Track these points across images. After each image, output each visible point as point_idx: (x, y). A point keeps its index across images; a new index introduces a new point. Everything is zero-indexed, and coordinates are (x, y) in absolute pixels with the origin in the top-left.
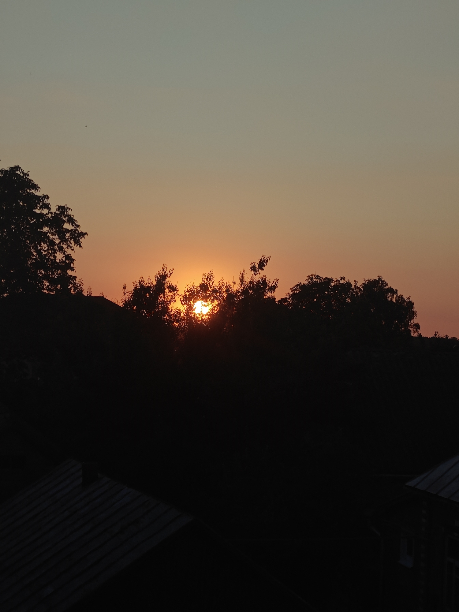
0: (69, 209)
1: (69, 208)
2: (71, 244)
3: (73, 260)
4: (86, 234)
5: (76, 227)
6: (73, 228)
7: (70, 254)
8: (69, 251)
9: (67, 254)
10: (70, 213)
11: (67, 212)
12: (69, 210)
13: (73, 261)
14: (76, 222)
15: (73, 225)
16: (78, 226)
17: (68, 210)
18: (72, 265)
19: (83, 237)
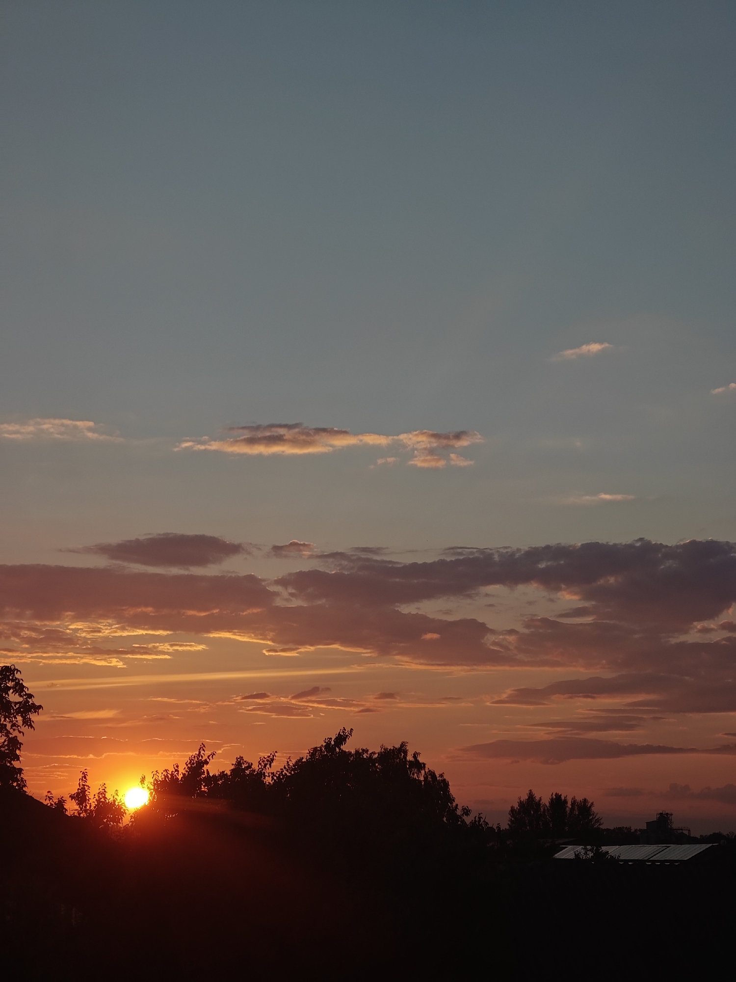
0: (18, 671)
1: (17, 669)
2: (17, 721)
3: (21, 744)
4: (40, 707)
5: (26, 698)
6: (21, 699)
7: (16, 737)
8: (15, 733)
9: (11, 736)
10: (18, 676)
11: (14, 675)
12: (17, 673)
13: (20, 747)
14: (26, 690)
15: (21, 696)
16: (30, 696)
17: (15, 672)
18: (18, 752)
19: (35, 712)
